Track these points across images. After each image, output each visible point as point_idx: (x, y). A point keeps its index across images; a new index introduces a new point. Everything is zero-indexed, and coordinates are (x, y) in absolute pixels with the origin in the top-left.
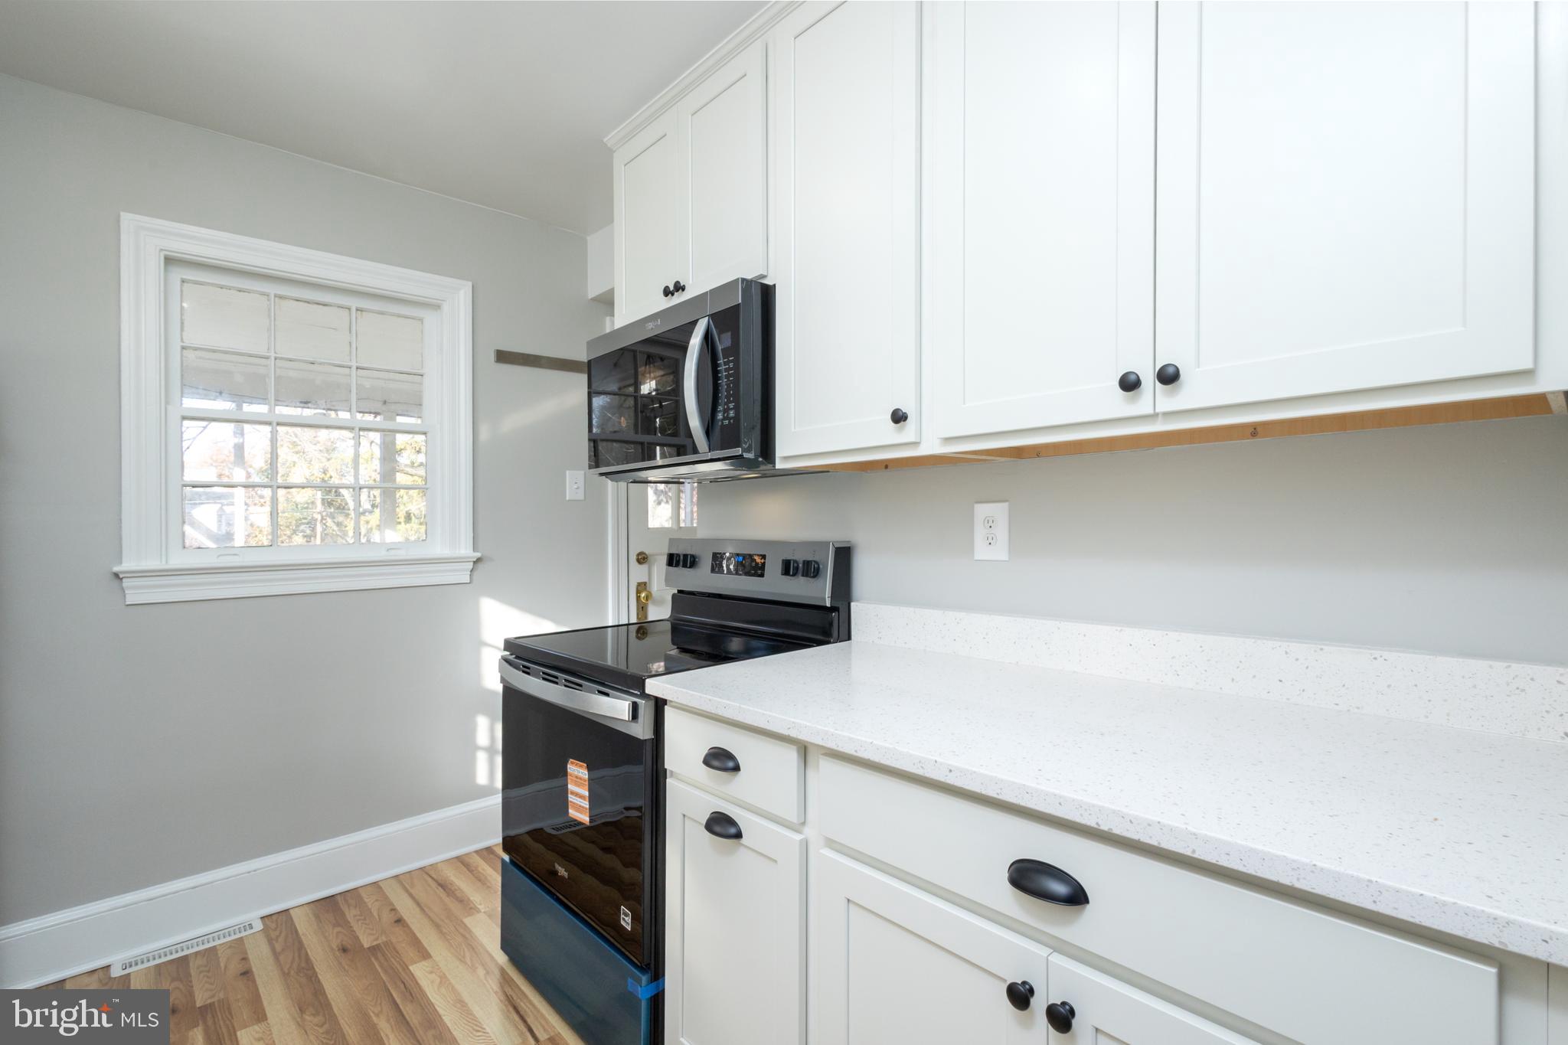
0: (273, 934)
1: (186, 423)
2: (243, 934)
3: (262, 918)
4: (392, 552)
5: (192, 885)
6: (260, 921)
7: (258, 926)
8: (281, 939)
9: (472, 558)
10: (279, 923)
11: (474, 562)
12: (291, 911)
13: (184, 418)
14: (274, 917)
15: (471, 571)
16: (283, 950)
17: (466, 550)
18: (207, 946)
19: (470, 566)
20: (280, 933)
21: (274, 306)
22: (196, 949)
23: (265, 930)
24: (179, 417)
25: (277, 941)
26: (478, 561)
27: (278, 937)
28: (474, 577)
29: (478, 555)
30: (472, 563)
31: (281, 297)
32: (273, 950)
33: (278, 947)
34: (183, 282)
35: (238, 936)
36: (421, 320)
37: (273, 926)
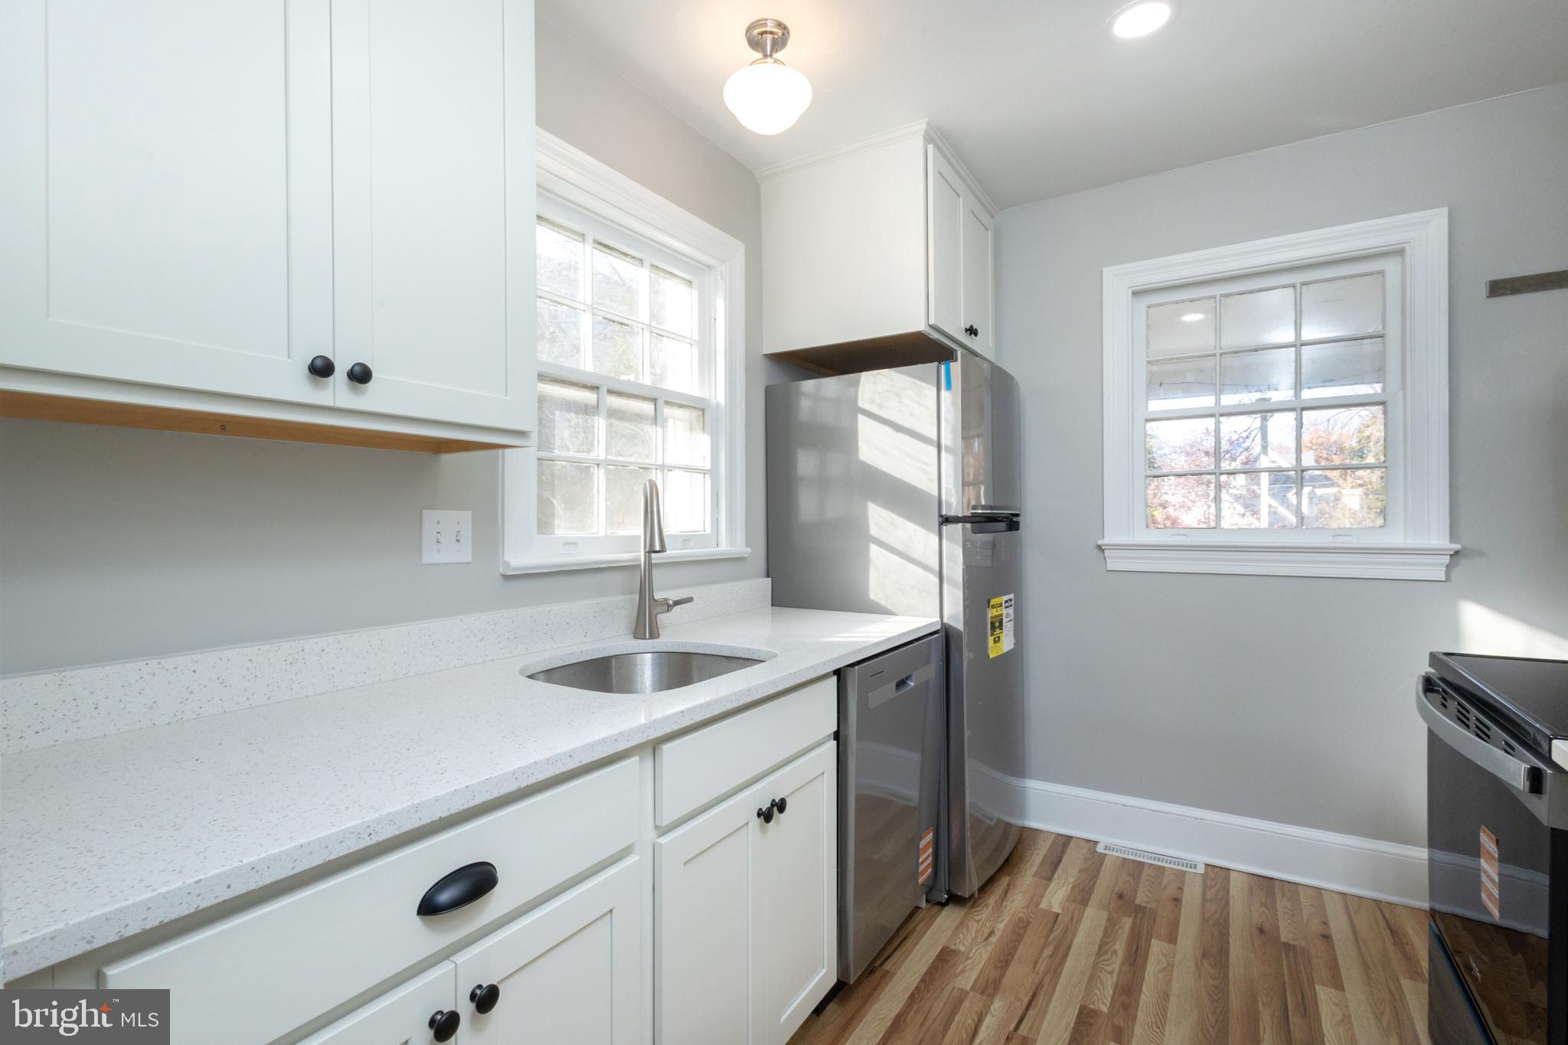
0: (1209, 882)
1: (1149, 425)
2: (1188, 869)
3: (1207, 865)
4: (1340, 539)
5: (1153, 808)
6: (1204, 866)
7: (1201, 870)
8: (1213, 890)
9: (1452, 550)
10: (1218, 875)
11: (1451, 555)
12: (1231, 872)
13: (1148, 420)
14: (1216, 870)
15: (1447, 566)
16: (1211, 900)
17: (1439, 539)
18: (1160, 864)
19: (1447, 560)
20: (1216, 884)
21: (1220, 305)
22: (1152, 862)
23: (1205, 875)
24: (1143, 420)
25: (1210, 890)
26: (1457, 553)
27: (1212, 887)
28: (1454, 575)
29: (1457, 547)
30: (1448, 557)
31: (1226, 296)
32: (1204, 894)
33: (1208, 897)
34: (1149, 307)
35: (1184, 869)
36: (1382, 273)
37: (1213, 876)
